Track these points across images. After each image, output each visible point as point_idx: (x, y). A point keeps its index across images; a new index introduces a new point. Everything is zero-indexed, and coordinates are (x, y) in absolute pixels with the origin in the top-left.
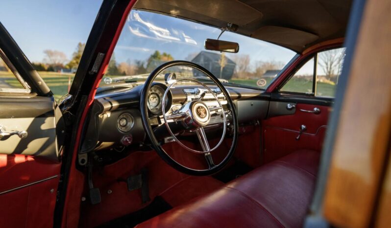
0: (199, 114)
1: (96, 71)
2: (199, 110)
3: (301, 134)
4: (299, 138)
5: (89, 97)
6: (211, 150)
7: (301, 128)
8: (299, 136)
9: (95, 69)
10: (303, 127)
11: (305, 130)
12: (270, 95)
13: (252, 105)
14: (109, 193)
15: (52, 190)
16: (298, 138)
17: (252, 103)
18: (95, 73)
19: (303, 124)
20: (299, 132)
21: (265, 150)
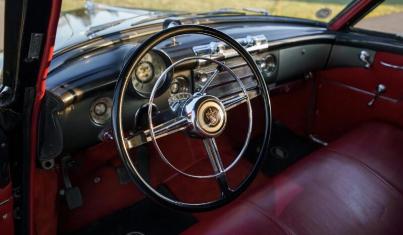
0: (207, 121)
1: (37, 57)
2: (207, 114)
3: (376, 98)
4: (372, 104)
5: (37, 89)
6: (225, 170)
7: (377, 88)
8: (373, 100)
9: (33, 55)
10: (381, 87)
11: (383, 92)
12: (335, 34)
13: (303, 53)
14: (96, 181)
15: (5, 217)
16: (370, 104)
17: (304, 50)
18: (35, 60)
19: (381, 84)
20: (373, 95)
21: (317, 112)
